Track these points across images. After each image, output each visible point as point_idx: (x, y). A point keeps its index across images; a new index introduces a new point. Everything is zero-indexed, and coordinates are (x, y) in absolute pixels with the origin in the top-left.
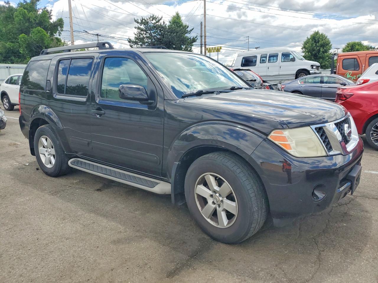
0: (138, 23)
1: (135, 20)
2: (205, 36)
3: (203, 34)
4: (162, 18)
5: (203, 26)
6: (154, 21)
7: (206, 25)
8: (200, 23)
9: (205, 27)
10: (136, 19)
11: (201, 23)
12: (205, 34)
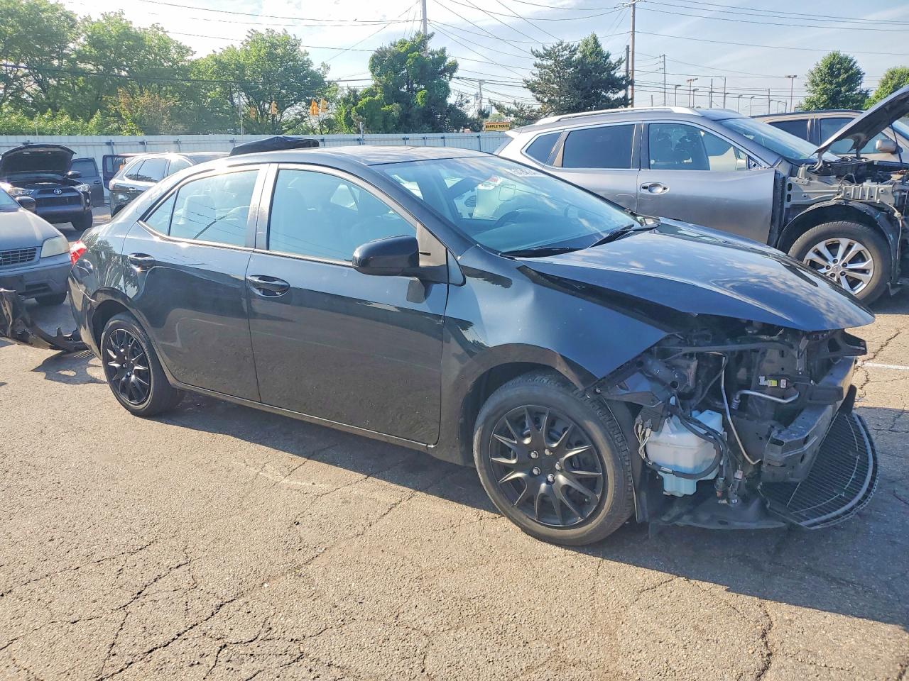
0: (537, 56)
1: (533, 53)
2: (633, 70)
3: (630, 68)
4: (578, 46)
5: (630, 54)
6: (565, 52)
7: (635, 51)
8: (626, 47)
9: (633, 54)
10: (534, 50)
11: (628, 47)
12: (633, 67)
